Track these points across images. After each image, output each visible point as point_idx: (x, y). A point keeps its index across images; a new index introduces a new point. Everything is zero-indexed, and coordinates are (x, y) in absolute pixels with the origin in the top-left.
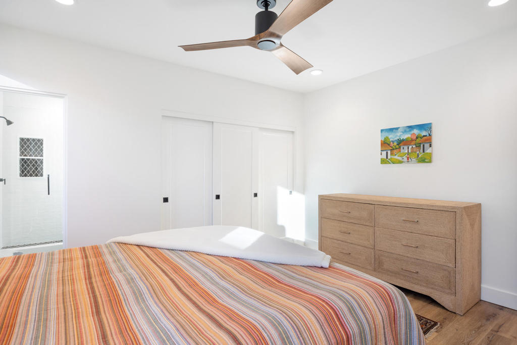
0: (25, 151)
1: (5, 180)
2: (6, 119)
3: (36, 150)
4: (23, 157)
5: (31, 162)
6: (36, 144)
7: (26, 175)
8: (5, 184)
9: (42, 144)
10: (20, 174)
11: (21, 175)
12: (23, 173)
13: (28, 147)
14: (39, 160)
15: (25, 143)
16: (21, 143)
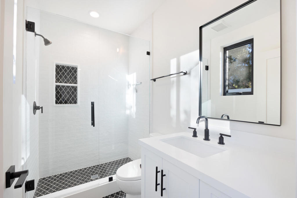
0: (61, 78)
1: (42, 108)
2: (43, 37)
3: (71, 77)
4: (58, 84)
5: (66, 89)
6: (70, 71)
7: (61, 103)
8: (42, 112)
9: (76, 71)
10: (56, 101)
11: (56, 103)
12: (58, 101)
13: (63, 74)
14: (73, 87)
15: (61, 70)
16: (56, 70)
